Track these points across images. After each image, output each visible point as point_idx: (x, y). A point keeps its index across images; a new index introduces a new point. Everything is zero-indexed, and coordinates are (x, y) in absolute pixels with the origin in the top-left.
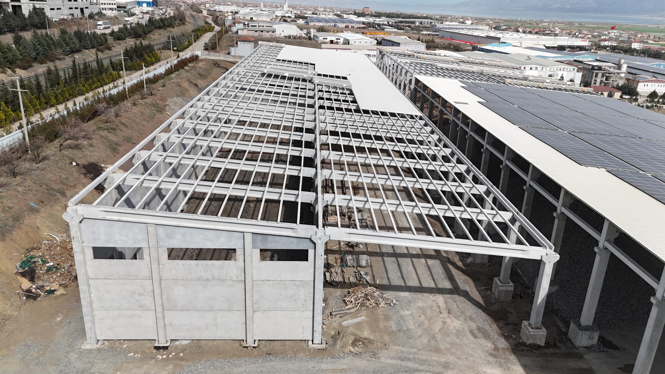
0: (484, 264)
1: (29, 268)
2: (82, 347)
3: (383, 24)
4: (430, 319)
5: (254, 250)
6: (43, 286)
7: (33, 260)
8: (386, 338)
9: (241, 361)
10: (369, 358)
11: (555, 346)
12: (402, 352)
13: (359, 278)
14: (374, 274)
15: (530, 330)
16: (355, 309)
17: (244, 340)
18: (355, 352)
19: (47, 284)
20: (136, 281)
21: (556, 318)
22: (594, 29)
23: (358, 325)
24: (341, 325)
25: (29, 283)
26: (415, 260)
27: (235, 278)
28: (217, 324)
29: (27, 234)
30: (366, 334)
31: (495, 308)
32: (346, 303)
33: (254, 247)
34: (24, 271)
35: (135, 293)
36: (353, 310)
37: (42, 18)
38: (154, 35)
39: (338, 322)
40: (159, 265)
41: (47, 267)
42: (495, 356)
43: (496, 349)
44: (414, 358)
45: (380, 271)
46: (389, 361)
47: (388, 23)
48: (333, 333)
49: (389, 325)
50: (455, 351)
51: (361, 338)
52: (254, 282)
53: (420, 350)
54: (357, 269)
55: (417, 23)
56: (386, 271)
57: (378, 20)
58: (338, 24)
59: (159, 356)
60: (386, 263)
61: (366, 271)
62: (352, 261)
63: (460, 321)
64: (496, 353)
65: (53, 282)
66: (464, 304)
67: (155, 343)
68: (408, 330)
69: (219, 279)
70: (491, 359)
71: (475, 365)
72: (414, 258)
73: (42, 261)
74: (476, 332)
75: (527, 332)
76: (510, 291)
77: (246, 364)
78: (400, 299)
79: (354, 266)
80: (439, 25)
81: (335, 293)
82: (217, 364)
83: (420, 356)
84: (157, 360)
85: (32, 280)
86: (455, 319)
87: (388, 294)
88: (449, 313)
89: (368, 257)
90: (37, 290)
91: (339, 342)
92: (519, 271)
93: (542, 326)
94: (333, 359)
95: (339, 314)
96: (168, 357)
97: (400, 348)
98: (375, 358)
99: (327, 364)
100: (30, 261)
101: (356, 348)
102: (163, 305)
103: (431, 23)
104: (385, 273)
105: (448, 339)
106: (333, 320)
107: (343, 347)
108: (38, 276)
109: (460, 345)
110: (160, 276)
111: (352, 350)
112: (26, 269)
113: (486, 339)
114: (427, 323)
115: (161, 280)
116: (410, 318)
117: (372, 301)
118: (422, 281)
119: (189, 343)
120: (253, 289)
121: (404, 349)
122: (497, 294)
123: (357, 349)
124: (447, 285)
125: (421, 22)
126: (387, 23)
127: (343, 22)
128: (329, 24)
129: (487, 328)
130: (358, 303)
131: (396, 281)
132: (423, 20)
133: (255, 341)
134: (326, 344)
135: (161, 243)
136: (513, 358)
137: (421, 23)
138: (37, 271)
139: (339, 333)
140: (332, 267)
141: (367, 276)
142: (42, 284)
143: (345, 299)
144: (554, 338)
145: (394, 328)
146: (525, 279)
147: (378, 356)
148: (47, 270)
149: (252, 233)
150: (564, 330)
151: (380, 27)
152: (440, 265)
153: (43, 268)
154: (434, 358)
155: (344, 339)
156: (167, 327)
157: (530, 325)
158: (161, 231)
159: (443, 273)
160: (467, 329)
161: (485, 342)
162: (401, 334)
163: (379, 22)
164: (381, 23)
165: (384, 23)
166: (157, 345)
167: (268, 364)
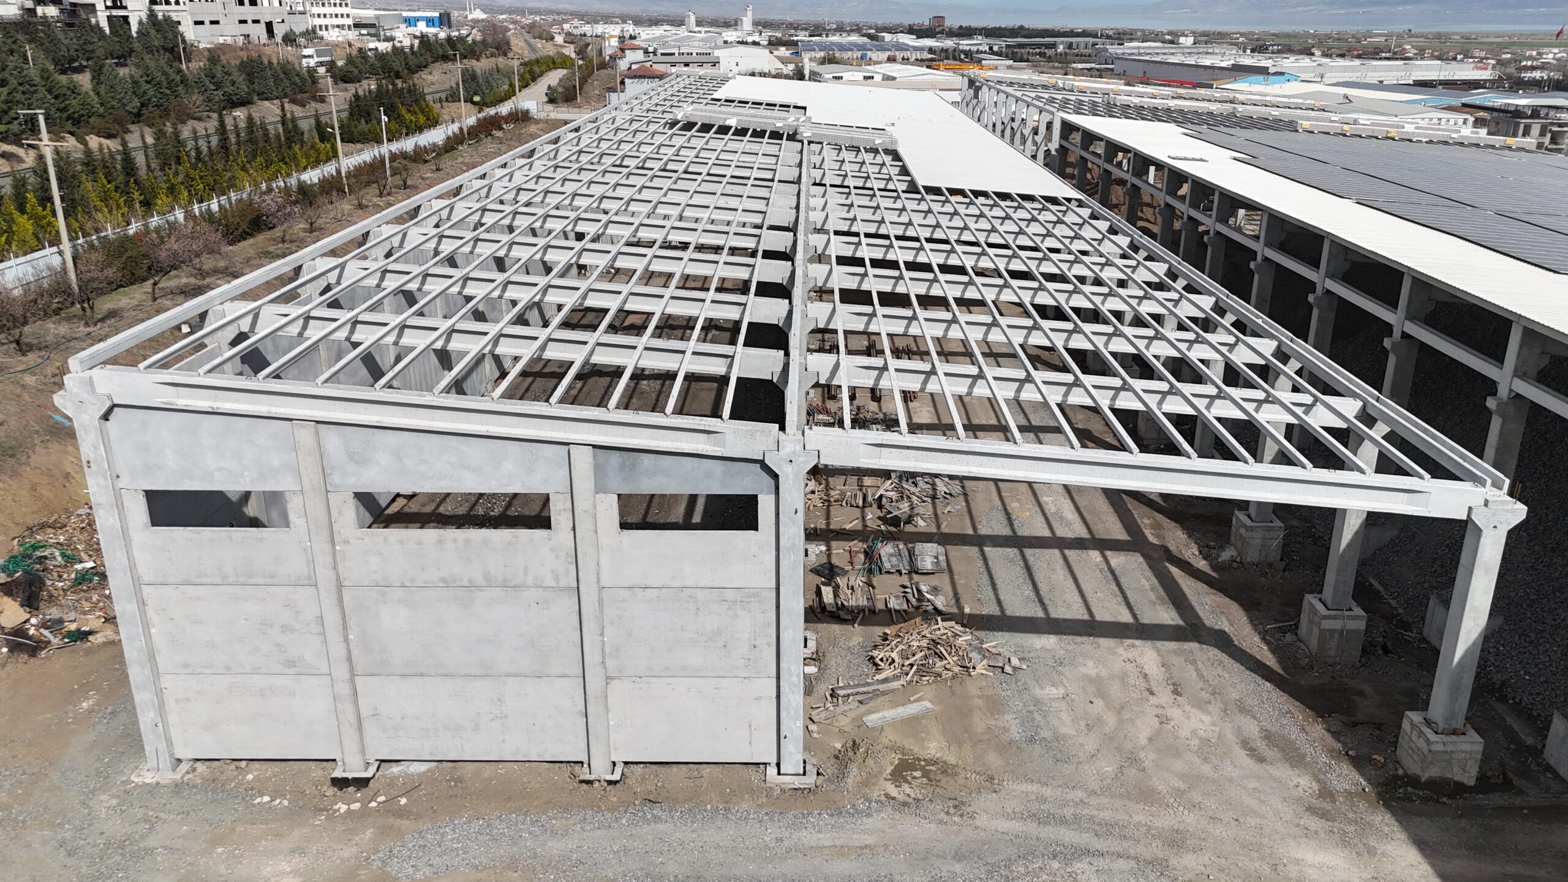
0: (1270, 565)
1: (26, 572)
2: (134, 778)
3: (978, 52)
4: (1120, 710)
5: (601, 497)
6: (61, 621)
7: (38, 553)
8: (994, 760)
9: (571, 821)
10: (943, 815)
11: (1507, 785)
12: (1042, 800)
13: (914, 601)
14: (960, 591)
15: (1432, 737)
16: (902, 682)
17: (582, 763)
18: (901, 798)
19: (72, 615)
20: (273, 589)
21: (1500, 707)
22: (1502, 47)
23: (912, 723)
24: (860, 724)
25: (21, 610)
26: (1071, 554)
27: (550, 582)
28: (506, 717)
29: (34, 488)
30: (934, 748)
31: (1312, 679)
32: (876, 664)
33: (600, 488)
34: (9, 579)
35: (272, 626)
36: (895, 685)
37: (170, 35)
38: (430, 73)
39: (852, 715)
40: (333, 542)
41: (77, 571)
42: (1324, 815)
43: (1326, 793)
44: (1077, 819)
45: (973, 584)
46: (1004, 825)
47: (991, 48)
48: (838, 746)
49: (1000, 724)
50: (1200, 799)
51: (919, 760)
52: (605, 592)
53: (1093, 793)
54: (911, 579)
55: (1061, 47)
56: (994, 585)
57: (965, 44)
58: (869, 54)
59: (340, 805)
60: (990, 563)
61: (933, 584)
62: (894, 559)
63: (1209, 713)
64: (1328, 806)
65: (90, 611)
66: (1220, 671)
67: (334, 770)
68: (1057, 737)
69: (505, 585)
70: (1314, 823)
71: (1265, 841)
72: (1069, 548)
73: (63, 555)
74: (1261, 746)
75: (1421, 743)
76: (1355, 631)
77: (583, 829)
78: (1031, 655)
79: (900, 572)
80: (1114, 49)
81: (849, 639)
82: (501, 827)
83: (1095, 812)
84: (332, 816)
85: (31, 602)
86: (1193, 710)
87: (997, 641)
88: (1176, 692)
89: (941, 549)
90: (42, 630)
91: (854, 769)
92: (1373, 581)
93: (1468, 726)
94: (835, 818)
95: (857, 693)
96: (365, 806)
97: (1034, 788)
98: (961, 816)
99: (819, 832)
100: (30, 557)
101: (906, 787)
102: (349, 659)
103: (1094, 45)
104: (990, 588)
105: (1178, 765)
106: (839, 710)
107: (866, 784)
108: (51, 596)
109: (1214, 782)
110: (337, 574)
111: (893, 791)
112: (17, 575)
113: (1292, 767)
114: (1111, 719)
115: (340, 586)
116: (1063, 705)
117: (951, 660)
118: (1094, 610)
119: (429, 771)
120: (602, 611)
121: (1047, 792)
122: (1314, 643)
123: (908, 791)
124: (1168, 616)
125: (1071, 43)
126: (987, 48)
127: (882, 49)
128: (850, 53)
129: (1294, 734)
130: (912, 665)
131: (1019, 604)
132: (1074, 40)
133: (614, 764)
134: (818, 774)
135: (335, 479)
136: (1383, 820)
137: (1070, 46)
138: (49, 583)
139: (855, 746)
140: (838, 575)
141: (936, 595)
142: (57, 616)
143: (875, 653)
144: (1502, 764)
145: (1016, 732)
146: (1394, 603)
147: (969, 809)
148: (76, 579)
149: (594, 446)
150: (1530, 741)
151: (971, 57)
152: (1145, 567)
153: (65, 576)
154: (1138, 818)
155: (870, 762)
156: (366, 724)
157: (1428, 722)
158: (332, 439)
159: (1153, 589)
160: (1230, 737)
161: (1291, 773)
162: (1037, 750)
163: (967, 48)
164: (974, 48)
165: (981, 48)
166: (338, 774)
167: (646, 831)
